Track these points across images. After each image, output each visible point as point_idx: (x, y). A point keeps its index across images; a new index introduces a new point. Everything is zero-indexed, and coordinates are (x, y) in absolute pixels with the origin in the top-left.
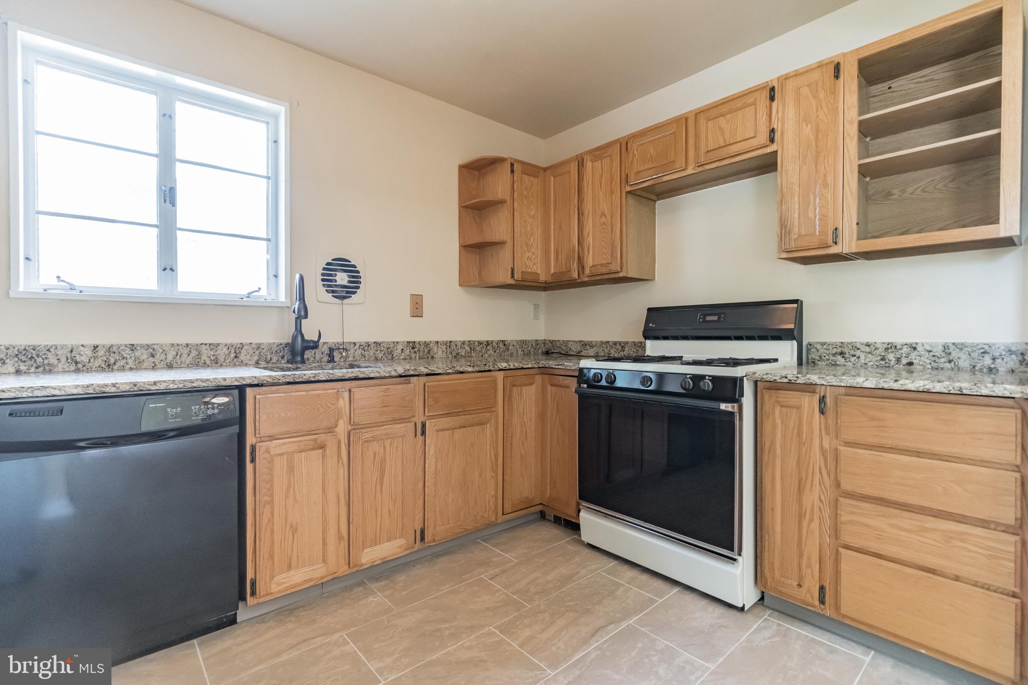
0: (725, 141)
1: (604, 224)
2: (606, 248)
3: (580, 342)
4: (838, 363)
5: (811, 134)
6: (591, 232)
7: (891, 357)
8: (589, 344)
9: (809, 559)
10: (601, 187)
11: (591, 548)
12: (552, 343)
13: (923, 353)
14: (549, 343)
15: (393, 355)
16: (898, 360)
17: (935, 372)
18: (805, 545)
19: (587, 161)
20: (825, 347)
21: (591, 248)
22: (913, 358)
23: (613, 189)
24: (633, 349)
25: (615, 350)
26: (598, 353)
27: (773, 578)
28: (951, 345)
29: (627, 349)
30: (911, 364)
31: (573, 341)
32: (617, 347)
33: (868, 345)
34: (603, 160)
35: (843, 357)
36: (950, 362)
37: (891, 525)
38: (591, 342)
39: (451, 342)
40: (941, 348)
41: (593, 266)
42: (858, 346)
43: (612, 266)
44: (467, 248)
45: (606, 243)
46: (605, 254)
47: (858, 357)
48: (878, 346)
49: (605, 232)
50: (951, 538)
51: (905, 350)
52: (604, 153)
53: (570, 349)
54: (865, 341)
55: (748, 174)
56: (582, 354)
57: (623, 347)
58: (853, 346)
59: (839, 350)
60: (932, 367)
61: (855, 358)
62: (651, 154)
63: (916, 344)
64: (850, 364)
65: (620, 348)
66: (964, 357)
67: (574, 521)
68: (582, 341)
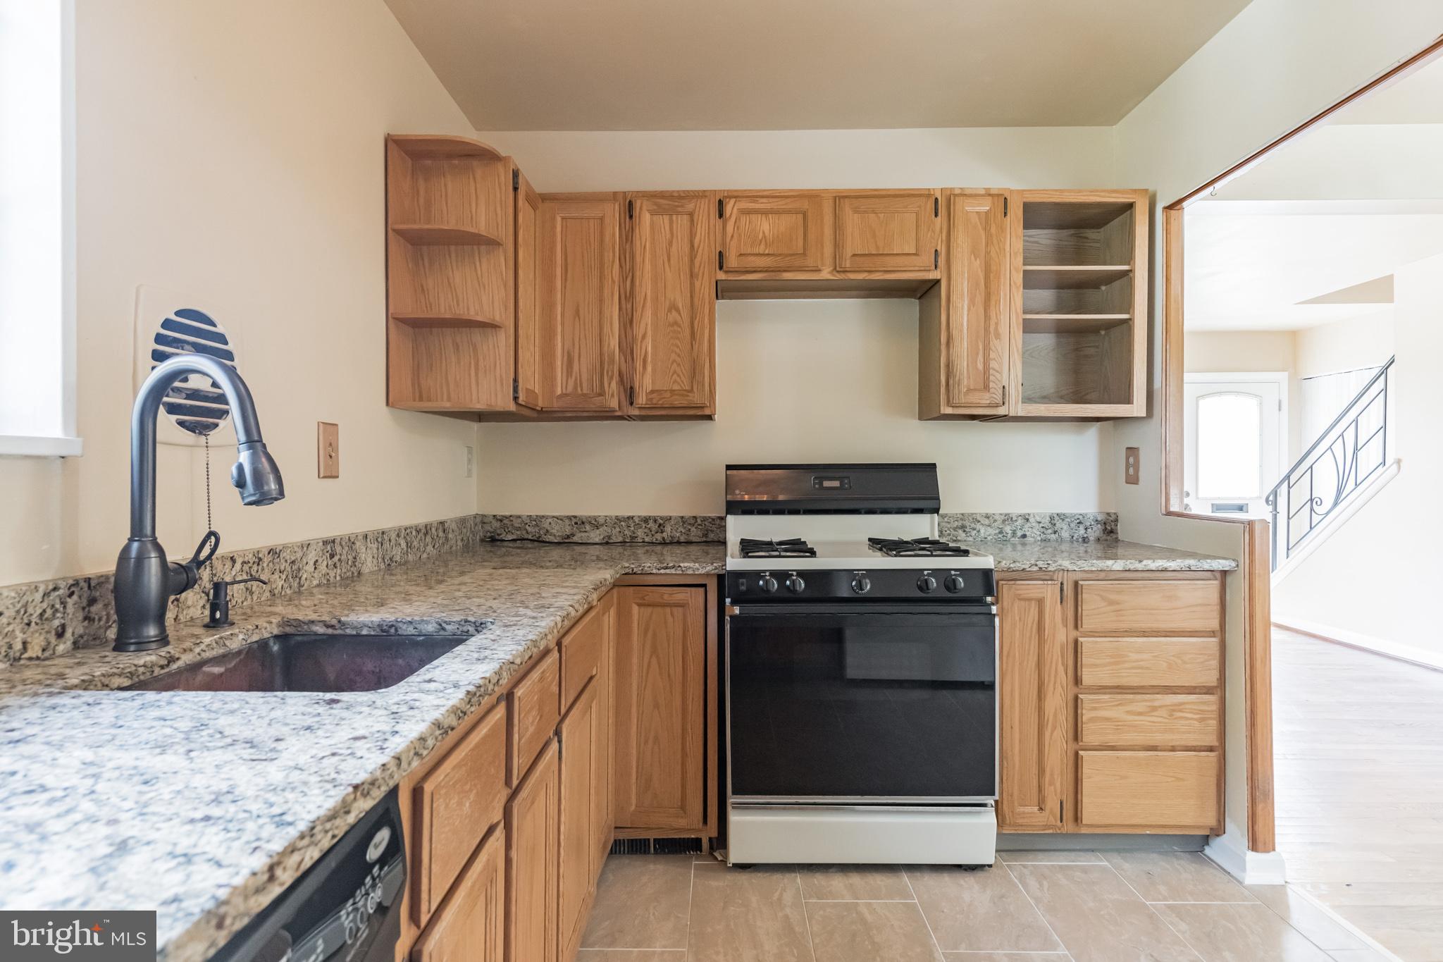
0: (877, 248)
1: (676, 323)
2: (679, 365)
3: (569, 518)
4: (959, 538)
5: (979, 270)
6: (649, 333)
7: (1008, 529)
8: (590, 523)
9: (1052, 775)
10: (669, 260)
11: (741, 870)
12: (501, 521)
13: (1034, 524)
14: (494, 522)
15: (300, 579)
16: (1014, 533)
17: (1043, 544)
18: (1048, 758)
19: (641, 209)
20: (946, 519)
21: (649, 359)
22: (1026, 530)
23: (696, 270)
24: (681, 529)
25: (646, 530)
26: (609, 537)
27: (1012, 812)
28: (1055, 516)
29: (668, 529)
30: (1024, 536)
31: (554, 517)
32: (648, 526)
33: (987, 517)
34: (674, 217)
35: (964, 531)
36: (1055, 532)
37: (1128, 712)
38: (595, 518)
39: (383, 533)
40: (1048, 519)
41: (652, 392)
42: (978, 519)
43: (694, 397)
44: (400, 323)
45: (679, 356)
46: (678, 376)
47: (979, 531)
48: (997, 517)
49: (678, 338)
50: (1174, 710)
51: (1020, 521)
52: (678, 206)
53: (547, 531)
54: (984, 511)
55: (854, 293)
56: (575, 539)
57: (660, 525)
58: (973, 519)
59: (960, 524)
60: (1042, 539)
61: (975, 532)
62: (764, 233)
63: (1029, 515)
64: (971, 539)
65: (654, 527)
66: (1065, 527)
67: (693, 836)
68: (575, 517)
